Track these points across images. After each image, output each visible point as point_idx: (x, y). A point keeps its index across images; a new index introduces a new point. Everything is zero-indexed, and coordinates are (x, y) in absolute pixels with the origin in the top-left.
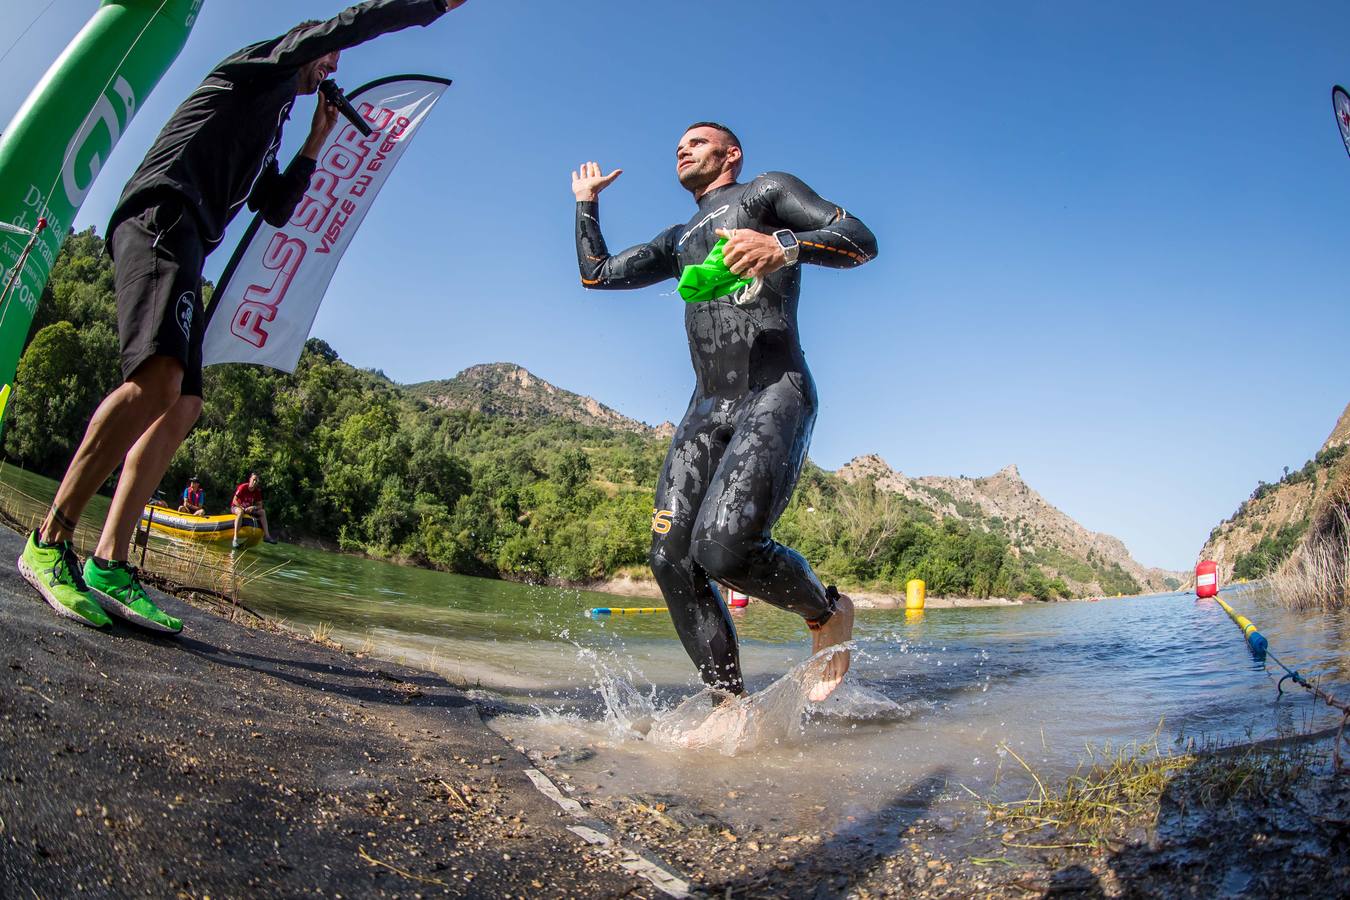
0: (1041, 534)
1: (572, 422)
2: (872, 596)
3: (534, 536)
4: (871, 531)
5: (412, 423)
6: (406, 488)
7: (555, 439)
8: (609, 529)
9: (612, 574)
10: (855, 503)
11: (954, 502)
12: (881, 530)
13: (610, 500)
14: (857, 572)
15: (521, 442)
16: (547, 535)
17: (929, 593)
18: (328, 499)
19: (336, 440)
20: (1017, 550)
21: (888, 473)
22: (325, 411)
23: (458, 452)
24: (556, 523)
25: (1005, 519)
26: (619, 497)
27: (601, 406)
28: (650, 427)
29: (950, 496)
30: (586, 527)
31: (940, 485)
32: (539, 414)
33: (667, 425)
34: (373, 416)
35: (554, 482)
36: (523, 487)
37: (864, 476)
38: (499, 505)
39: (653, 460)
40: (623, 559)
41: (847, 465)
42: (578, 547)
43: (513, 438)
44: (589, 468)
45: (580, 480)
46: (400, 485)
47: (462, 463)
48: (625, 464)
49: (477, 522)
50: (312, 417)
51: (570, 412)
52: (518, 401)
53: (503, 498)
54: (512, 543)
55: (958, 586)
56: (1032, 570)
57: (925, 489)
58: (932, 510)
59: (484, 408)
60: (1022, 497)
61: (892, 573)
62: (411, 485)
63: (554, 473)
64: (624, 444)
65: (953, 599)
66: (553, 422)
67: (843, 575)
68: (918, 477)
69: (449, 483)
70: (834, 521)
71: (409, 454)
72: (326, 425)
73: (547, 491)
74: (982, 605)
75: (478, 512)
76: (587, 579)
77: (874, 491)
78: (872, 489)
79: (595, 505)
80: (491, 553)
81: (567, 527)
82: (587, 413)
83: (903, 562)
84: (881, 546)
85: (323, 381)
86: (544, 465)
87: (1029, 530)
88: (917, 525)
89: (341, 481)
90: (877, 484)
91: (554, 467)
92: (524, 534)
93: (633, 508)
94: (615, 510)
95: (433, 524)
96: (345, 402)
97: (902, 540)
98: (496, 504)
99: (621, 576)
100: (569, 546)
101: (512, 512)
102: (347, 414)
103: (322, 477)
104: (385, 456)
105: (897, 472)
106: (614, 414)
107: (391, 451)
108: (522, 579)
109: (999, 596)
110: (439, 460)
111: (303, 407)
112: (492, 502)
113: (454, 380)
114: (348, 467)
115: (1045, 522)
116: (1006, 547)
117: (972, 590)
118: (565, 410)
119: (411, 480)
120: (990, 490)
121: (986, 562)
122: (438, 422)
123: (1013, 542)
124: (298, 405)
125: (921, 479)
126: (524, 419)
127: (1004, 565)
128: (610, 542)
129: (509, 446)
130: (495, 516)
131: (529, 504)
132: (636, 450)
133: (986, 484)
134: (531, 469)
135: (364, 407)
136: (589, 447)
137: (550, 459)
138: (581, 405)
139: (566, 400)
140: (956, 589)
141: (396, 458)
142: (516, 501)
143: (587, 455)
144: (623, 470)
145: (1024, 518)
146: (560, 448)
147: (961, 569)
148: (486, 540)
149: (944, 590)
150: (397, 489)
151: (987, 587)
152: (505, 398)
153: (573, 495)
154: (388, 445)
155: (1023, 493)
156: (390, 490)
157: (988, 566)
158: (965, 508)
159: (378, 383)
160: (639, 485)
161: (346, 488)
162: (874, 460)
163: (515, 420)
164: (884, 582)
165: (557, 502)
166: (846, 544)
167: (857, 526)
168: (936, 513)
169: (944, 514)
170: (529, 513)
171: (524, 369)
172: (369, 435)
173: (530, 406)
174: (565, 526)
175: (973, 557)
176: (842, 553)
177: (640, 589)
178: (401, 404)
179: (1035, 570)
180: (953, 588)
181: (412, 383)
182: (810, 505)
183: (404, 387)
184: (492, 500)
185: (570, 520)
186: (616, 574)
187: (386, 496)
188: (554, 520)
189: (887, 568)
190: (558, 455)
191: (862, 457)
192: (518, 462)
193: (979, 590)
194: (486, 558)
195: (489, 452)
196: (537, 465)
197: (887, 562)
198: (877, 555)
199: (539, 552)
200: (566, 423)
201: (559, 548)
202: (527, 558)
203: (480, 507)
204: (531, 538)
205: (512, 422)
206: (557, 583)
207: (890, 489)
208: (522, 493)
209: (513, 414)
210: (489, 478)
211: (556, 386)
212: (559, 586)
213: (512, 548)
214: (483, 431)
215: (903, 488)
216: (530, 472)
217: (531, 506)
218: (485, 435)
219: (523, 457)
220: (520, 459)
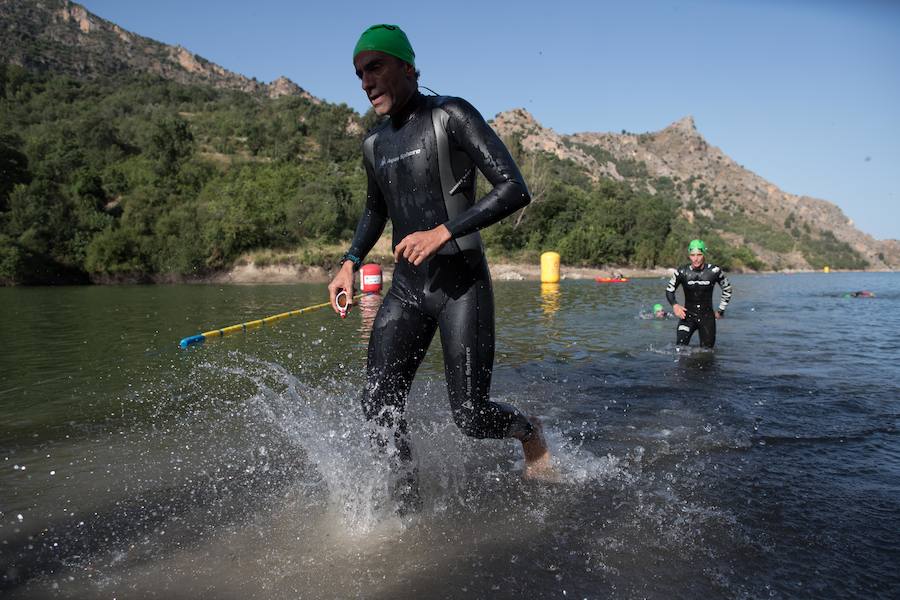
0: (722, 196)
1: (162, 80)
2: (520, 267)
3: (130, 228)
7: (142, 102)
8: (223, 211)
9: (233, 261)
11: (614, 161)
13: (222, 175)
14: (503, 241)
15: (95, 108)
16: (147, 224)
17: (585, 263)
20: (691, 214)
21: (537, 130)
24: (159, 208)
25: (676, 179)
26: (234, 171)
27: (197, 58)
28: (263, 84)
29: (609, 154)
30: (194, 210)
31: (597, 142)
32: (114, 70)
33: (282, 81)
35: (148, 158)
36: (108, 167)
37: (510, 134)
38: (76, 192)
39: (269, 124)
40: (243, 243)
42: (187, 235)
43: (82, 104)
44: (191, 138)
45: (182, 153)
47: (10, 140)
48: (236, 131)
49: (46, 217)
51: (158, 67)
52: (80, 50)
53: (79, 184)
54: (102, 238)
55: (618, 255)
56: (709, 237)
57: (579, 146)
58: (588, 171)
59: (27, 60)
60: (698, 154)
61: (541, 241)
63: (147, 146)
64: (232, 107)
65: (612, 269)
66: (136, 80)
68: (571, 134)
73: (141, 170)
74: (647, 276)
75: (45, 204)
76: (204, 269)
77: (521, 151)
78: (516, 148)
79: (205, 181)
80: (75, 254)
81: (171, 213)
82: (180, 68)
83: (554, 229)
84: (528, 213)
86: (133, 136)
87: (707, 192)
88: (570, 188)
90: (525, 143)
91: (145, 140)
92: (117, 225)
93: (248, 184)
97: (552, 205)
98: (72, 190)
99: (244, 263)
100: (177, 234)
101: (95, 200)
105: (548, 128)
106: (215, 68)
108: (120, 279)
109: (668, 266)
112: (64, 189)
115: (727, 183)
116: (677, 211)
117: (635, 259)
118: (151, 64)
120: (658, 147)
121: (651, 229)
123: (685, 205)
125: (575, 135)
126: (94, 76)
127: (674, 231)
128: (226, 226)
129: (77, 113)
131: (119, 188)
132: (247, 114)
133: (653, 140)
134: (115, 142)
136: (188, 111)
137: (139, 128)
138: (171, 57)
139: (149, 50)
140: (616, 259)
142: (99, 186)
143: (187, 122)
144: (234, 138)
145: (700, 177)
146: (150, 114)
147: (619, 235)
148: (64, 238)
149: (601, 259)
151: (653, 255)
152: (58, 46)
153: (175, 172)
155: (700, 149)
157: (653, 233)
158: (626, 167)
160: (256, 154)
162: (522, 115)
163: (80, 78)
164: (533, 252)
165: (156, 183)
168: (592, 174)
169: (602, 174)
170: (120, 198)
171: (81, 7)
173: (97, 58)
174: (168, 210)
175: (635, 223)
177: (267, 276)
179: (713, 238)
180: (611, 257)
184: (64, 187)
185: (174, 204)
186: (238, 260)
188: (154, 205)
189: (536, 236)
190: (148, 123)
191: (507, 113)
192: (95, 136)
193: (642, 259)
194: (67, 260)
195: (50, 123)
196: (121, 136)
197: (536, 230)
198: (525, 221)
199: (138, 245)
200: (154, 82)
201: (164, 238)
202: (124, 254)
203: (48, 197)
204: (126, 229)
205: (76, 81)
206: (168, 279)
207: (538, 148)
208: (105, 174)
209: (76, 70)
210: (54, 158)
211: (131, 31)
212: (171, 282)
213: (102, 244)
214: (33, 94)
215: (554, 145)
216: (113, 146)
217: (124, 190)
218: (37, 100)
219: (101, 128)
220: (97, 131)
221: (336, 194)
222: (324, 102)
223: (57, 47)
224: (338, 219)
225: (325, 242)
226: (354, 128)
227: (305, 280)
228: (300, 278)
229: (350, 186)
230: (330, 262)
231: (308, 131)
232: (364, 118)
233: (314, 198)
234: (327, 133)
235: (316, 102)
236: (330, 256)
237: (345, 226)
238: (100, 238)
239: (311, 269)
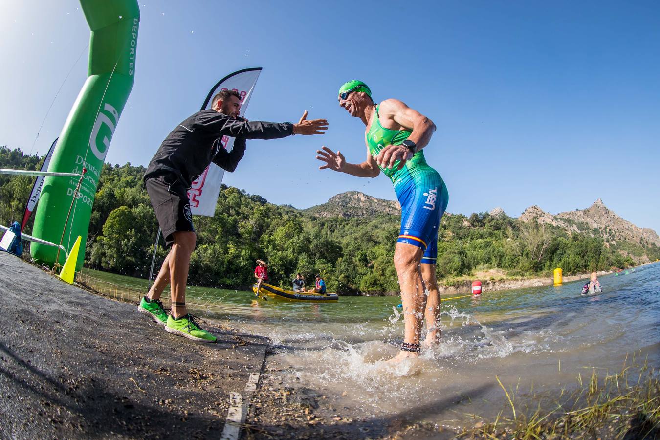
0: (618, 233)
1: (389, 214)
2: (542, 279)
3: (376, 273)
4: (538, 246)
5: (310, 227)
6: (311, 258)
7: (381, 224)
10: (528, 232)
12: (543, 244)
15: (365, 228)
16: (383, 271)
17: (569, 274)
18: (271, 269)
19: (272, 241)
20: (608, 244)
21: (542, 214)
22: (265, 228)
23: (335, 238)
24: (387, 265)
31: (568, 216)
32: (372, 213)
34: (289, 226)
35: (384, 245)
36: (369, 250)
37: (532, 217)
38: (358, 260)
41: (524, 213)
43: (361, 227)
46: (307, 257)
47: (337, 242)
49: (347, 270)
50: (258, 232)
51: (387, 210)
52: (361, 208)
53: (359, 257)
54: (366, 278)
57: (561, 219)
58: (566, 230)
59: (344, 214)
61: (550, 266)
62: (313, 257)
63: (383, 241)
66: (380, 216)
67: (527, 270)
68: (556, 214)
69: (332, 253)
70: (520, 243)
71: (310, 242)
72: (266, 234)
73: (381, 250)
75: (347, 265)
77: (537, 225)
78: (535, 224)
80: (356, 284)
81: (392, 266)
82: (395, 209)
84: (543, 253)
85: (261, 214)
86: (378, 237)
87: (612, 232)
89: (277, 259)
90: (539, 221)
91: (383, 238)
92: (372, 272)
95: (325, 274)
96: (274, 223)
97: (553, 248)
98: (356, 260)
101: (364, 262)
102: (276, 227)
103: (268, 258)
104: (298, 245)
105: (547, 213)
107: (300, 242)
108: (372, 294)
110: (325, 243)
111: (253, 227)
112: (354, 259)
113: (327, 203)
114: (280, 253)
116: (602, 243)
118: (385, 209)
119: (312, 254)
122: (323, 225)
123: (605, 240)
124: (250, 227)
125: (558, 215)
126: (365, 216)
129: (359, 231)
130: (356, 266)
134: (372, 240)
135: (284, 223)
137: (380, 234)
138: (392, 205)
139: (384, 204)
141: (303, 245)
142: (366, 257)
146: (384, 228)
148: (353, 278)
149: (575, 271)
150: (306, 259)
154: (299, 239)
156: (302, 260)
159: (290, 211)
161: (280, 262)
162: (535, 208)
163: (361, 218)
164: (547, 271)
165: (386, 254)
166: (527, 254)
167: (531, 244)
168: (568, 231)
169: (572, 231)
170: (373, 262)
171: (361, 193)
172: (288, 236)
173: (367, 210)
174: (391, 265)
176: (526, 259)
178: (303, 219)
181: (306, 208)
182: (508, 237)
183: (303, 211)
184: (354, 258)
187: (301, 264)
188: (386, 263)
189: (548, 263)
190: (384, 231)
191: (530, 208)
192: (365, 238)
194: (354, 287)
195: (350, 235)
196: (374, 238)
197: (547, 260)
198: (542, 257)
199: (379, 280)
200: (386, 215)
201: (389, 277)
202: (374, 284)
203: (348, 262)
204: (375, 273)
205: (359, 219)
206: (390, 294)
207: (545, 222)
208: (368, 253)
209: (359, 215)
210: (351, 247)
211: (377, 198)
212: (391, 295)
213: (366, 280)
214: (346, 226)
215: (551, 220)
216: (371, 242)
217: (374, 258)
218: (347, 227)
219: (367, 235)
220: (366, 236)
221: (460, 253)
222: (452, 215)
223: (354, 208)
224: (461, 265)
225: (456, 276)
226: (466, 224)
227: (447, 293)
228: (445, 292)
229: (466, 250)
230: (458, 284)
231: (447, 227)
232: (470, 219)
233: (450, 256)
234: (455, 227)
236: (458, 282)
237: (465, 268)
238: (365, 278)
239: (450, 288)
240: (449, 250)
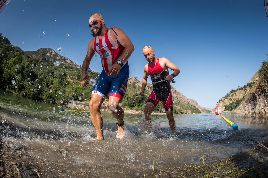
2: (133, 111)
4: (134, 96)
5: (26, 61)
7: (59, 68)
8: (70, 91)
10: (130, 88)
12: (136, 95)
13: (71, 84)
14: (130, 105)
16: (55, 92)
19: (7, 64)
21: (139, 82)
26: (73, 83)
27: (71, 61)
34: (16, 58)
35: (58, 79)
37: (133, 82)
43: (49, 67)
44: (66, 76)
45: (64, 79)
47: (36, 72)
48: (75, 75)
52: (51, 58)
53: (45, 82)
54: (47, 93)
59: (43, 59)
61: (138, 106)
62: (24, 77)
63: (58, 76)
64: (75, 71)
67: (127, 105)
71: (24, 69)
72: (5, 60)
73: (56, 81)
77: (135, 86)
79: (67, 85)
80: (42, 95)
82: (67, 62)
84: (136, 99)
90: (136, 84)
93: (76, 86)
94: (72, 86)
95: (28, 87)
96: (10, 54)
99: (72, 103)
101: (47, 85)
102: (10, 57)
103: (3, 73)
106: (73, 63)
114: (9, 71)
117: (158, 111)
122: (32, 61)
129: (48, 69)
136: (67, 70)
137: (57, 73)
138: (66, 60)
139: (62, 58)
142: (48, 83)
143: (66, 73)
144: (75, 77)
146: (60, 70)
152: (48, 57)
153: (62, 82)
160: (78, 81)
161: (9, 76)
162: (136, 79)
163: (50, 62)
164: (137, 108)
165: (58, 84)
166: (127, 98)
167: (130, 94)
170: (51, 86)
171: (54, 50)
172: (15, 63)
174: (60, 90)
176: (126, 100)
185: (61, 88)
189: (137, 104)
190: (59, 72)
191: (133, 78)
193: (160, 111)
197: (137, 103)
198: (135, 101)
200: (62, 64)
202: (50, 97)
205: (49, 63)
207: (139, 86)
208: (50, 80)
211: (60, 55)
217: (52, 84)
222: (94, 72)
228: (84, 108)
235: (92, 72)
239: (86, 107)
240: (89, 88)
